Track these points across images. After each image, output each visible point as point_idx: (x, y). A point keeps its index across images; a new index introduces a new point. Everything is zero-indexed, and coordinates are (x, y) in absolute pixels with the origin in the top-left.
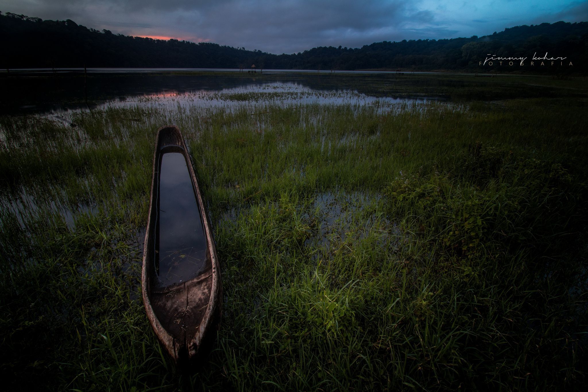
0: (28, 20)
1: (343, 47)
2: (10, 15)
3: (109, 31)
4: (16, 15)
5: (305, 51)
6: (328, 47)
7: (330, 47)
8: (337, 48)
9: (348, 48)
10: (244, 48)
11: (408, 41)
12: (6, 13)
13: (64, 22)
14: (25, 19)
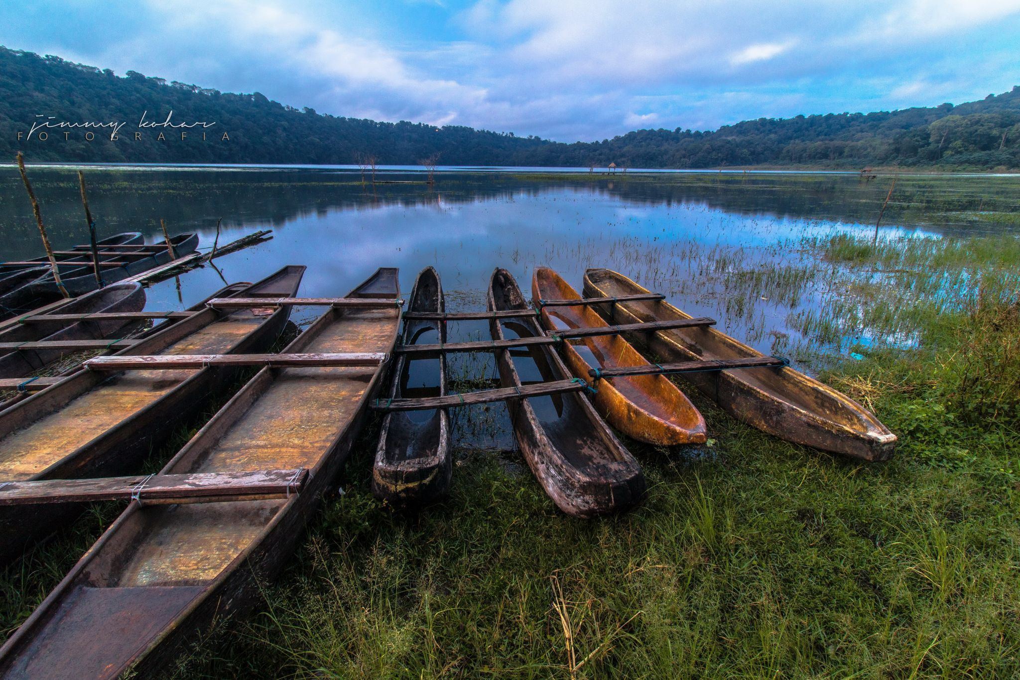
0: (200, 93)
1: (683, 130)
2: (177, 86)
3: (312, 109)
4: (185, 85)
5: (616, 137)
6: (656, 129)
7: (661, 130)
8: (673, 130)
9: (693, 132)
10: (512, 134)
11: (806, 117)
12: (172, 82)
13: (250, 96)
14: (197, 91)
